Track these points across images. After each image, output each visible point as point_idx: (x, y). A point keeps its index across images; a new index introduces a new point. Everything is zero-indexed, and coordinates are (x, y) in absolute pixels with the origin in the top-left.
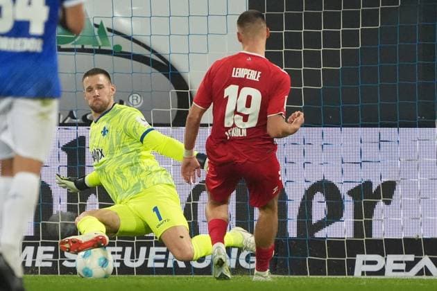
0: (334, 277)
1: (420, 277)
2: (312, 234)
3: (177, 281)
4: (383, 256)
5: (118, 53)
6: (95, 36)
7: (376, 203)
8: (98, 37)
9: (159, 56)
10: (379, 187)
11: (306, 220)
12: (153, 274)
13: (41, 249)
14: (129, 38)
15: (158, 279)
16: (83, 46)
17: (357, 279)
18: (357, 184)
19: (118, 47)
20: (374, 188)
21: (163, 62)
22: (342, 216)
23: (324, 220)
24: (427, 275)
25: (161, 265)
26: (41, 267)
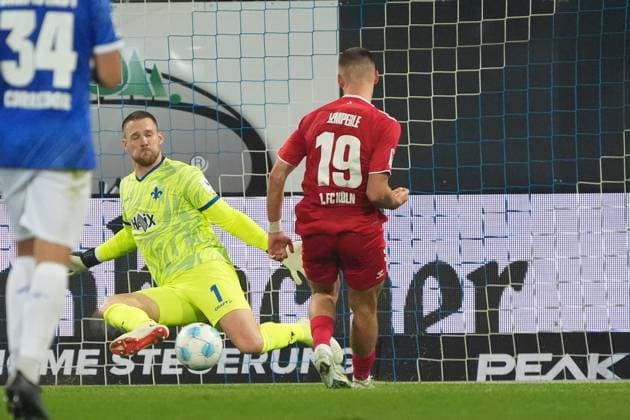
0: (452, 382)
1: (560, 381)
2: (423, 329)
3: (253, 390)
4: (513, 355)
5: (176, 104)
6: (147, 84)
7: (503, 289)
8: (150, 85)
9: (228, 108)
10: (506, 269)
11: (415, 312)
12: (224, 382)
13: (83, 353)
14: (190, 86)
15: (230, 388)
16: (132, 97)
17: (480, 384)
18: (479, 266)
19: (176, 97)
20: (500, 271)
21: (232, 115)
22: (460, 306)
23: (438, 311)
24: (568, 378)
25: (234, 371)
26: (83, 376)
